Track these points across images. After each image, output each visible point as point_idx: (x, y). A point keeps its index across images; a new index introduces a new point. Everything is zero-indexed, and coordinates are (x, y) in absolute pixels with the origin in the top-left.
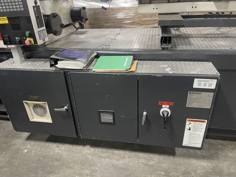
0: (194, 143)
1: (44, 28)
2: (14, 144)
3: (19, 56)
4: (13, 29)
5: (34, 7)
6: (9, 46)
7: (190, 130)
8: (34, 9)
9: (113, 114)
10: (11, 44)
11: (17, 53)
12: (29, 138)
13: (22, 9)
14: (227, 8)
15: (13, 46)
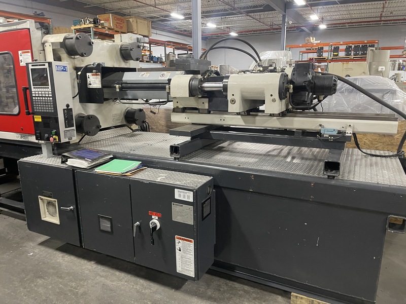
0: (187, 270)
1: (74, 128)
2: (25, 246)
3: (47, 151)
4: (44, 127)
5: (64, 110)
6: (40, 142)
7: (180, 250)
8: (64, 112)
9: (111, 220)
10: (41, 140)
11: (46, 148)
12: (42, 244)
13: (53, 111)
14: (254, 123)
15: (43, 142)
